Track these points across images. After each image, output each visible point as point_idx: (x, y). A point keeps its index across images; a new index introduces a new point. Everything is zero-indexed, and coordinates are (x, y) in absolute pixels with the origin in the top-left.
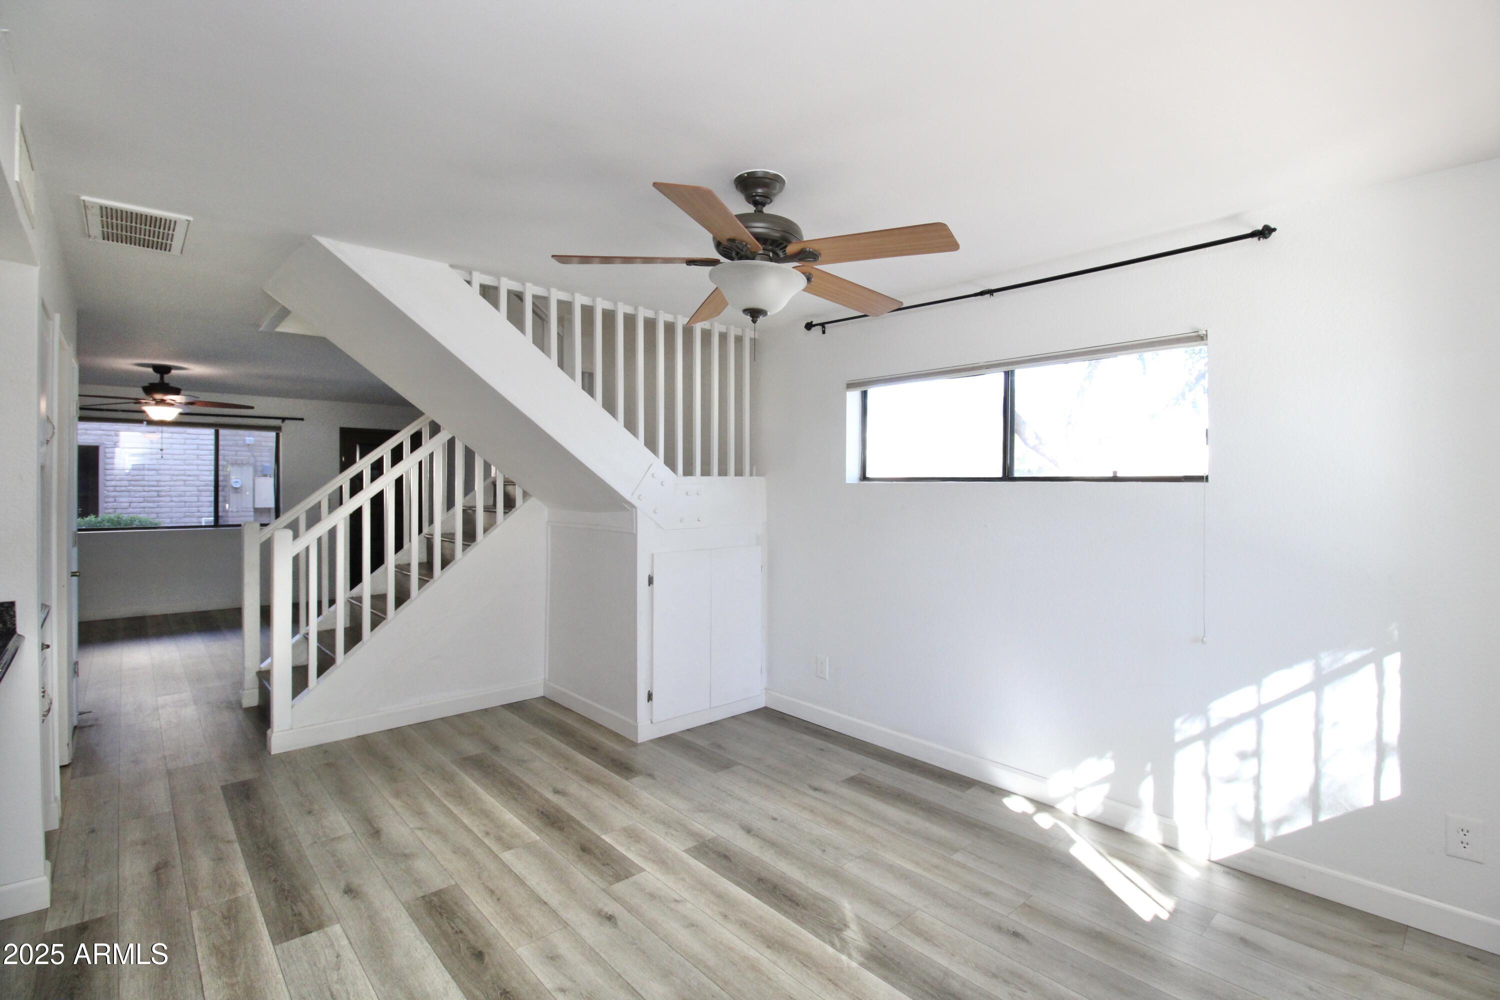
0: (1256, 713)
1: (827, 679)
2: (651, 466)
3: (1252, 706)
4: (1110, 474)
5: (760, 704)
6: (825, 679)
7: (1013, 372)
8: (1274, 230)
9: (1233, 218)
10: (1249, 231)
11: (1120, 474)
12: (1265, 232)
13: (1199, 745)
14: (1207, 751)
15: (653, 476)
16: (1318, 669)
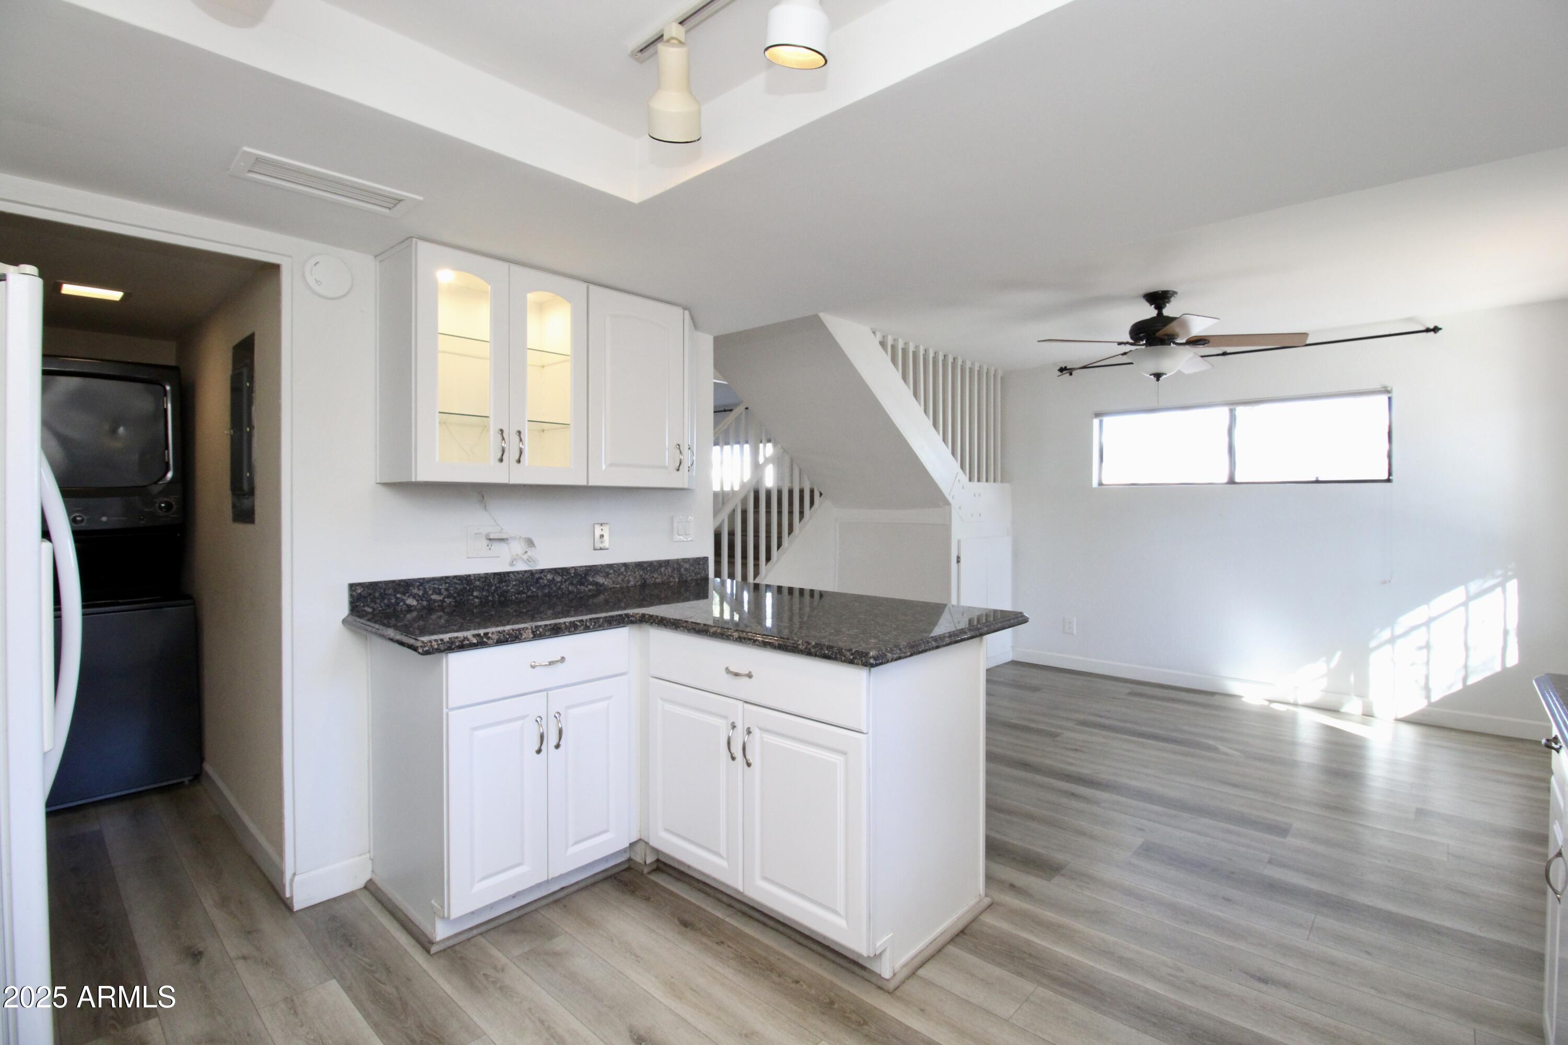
0: (1427, 624)
1: (1075, 634)
2: (957, 474)
3: (1424, 619)
4: (1314, 479)
5: (1009, 658)
6: (1073, 634)
7: (1235, 410)
8: (1441, 329)
9: (1410, 320)
10: (1423, 328)
11: (1320, 479)
12: (1436, 330)
13: (1388, 646)
14: (1393, 648)
15: (959, 481)
16: (1467, 592)
